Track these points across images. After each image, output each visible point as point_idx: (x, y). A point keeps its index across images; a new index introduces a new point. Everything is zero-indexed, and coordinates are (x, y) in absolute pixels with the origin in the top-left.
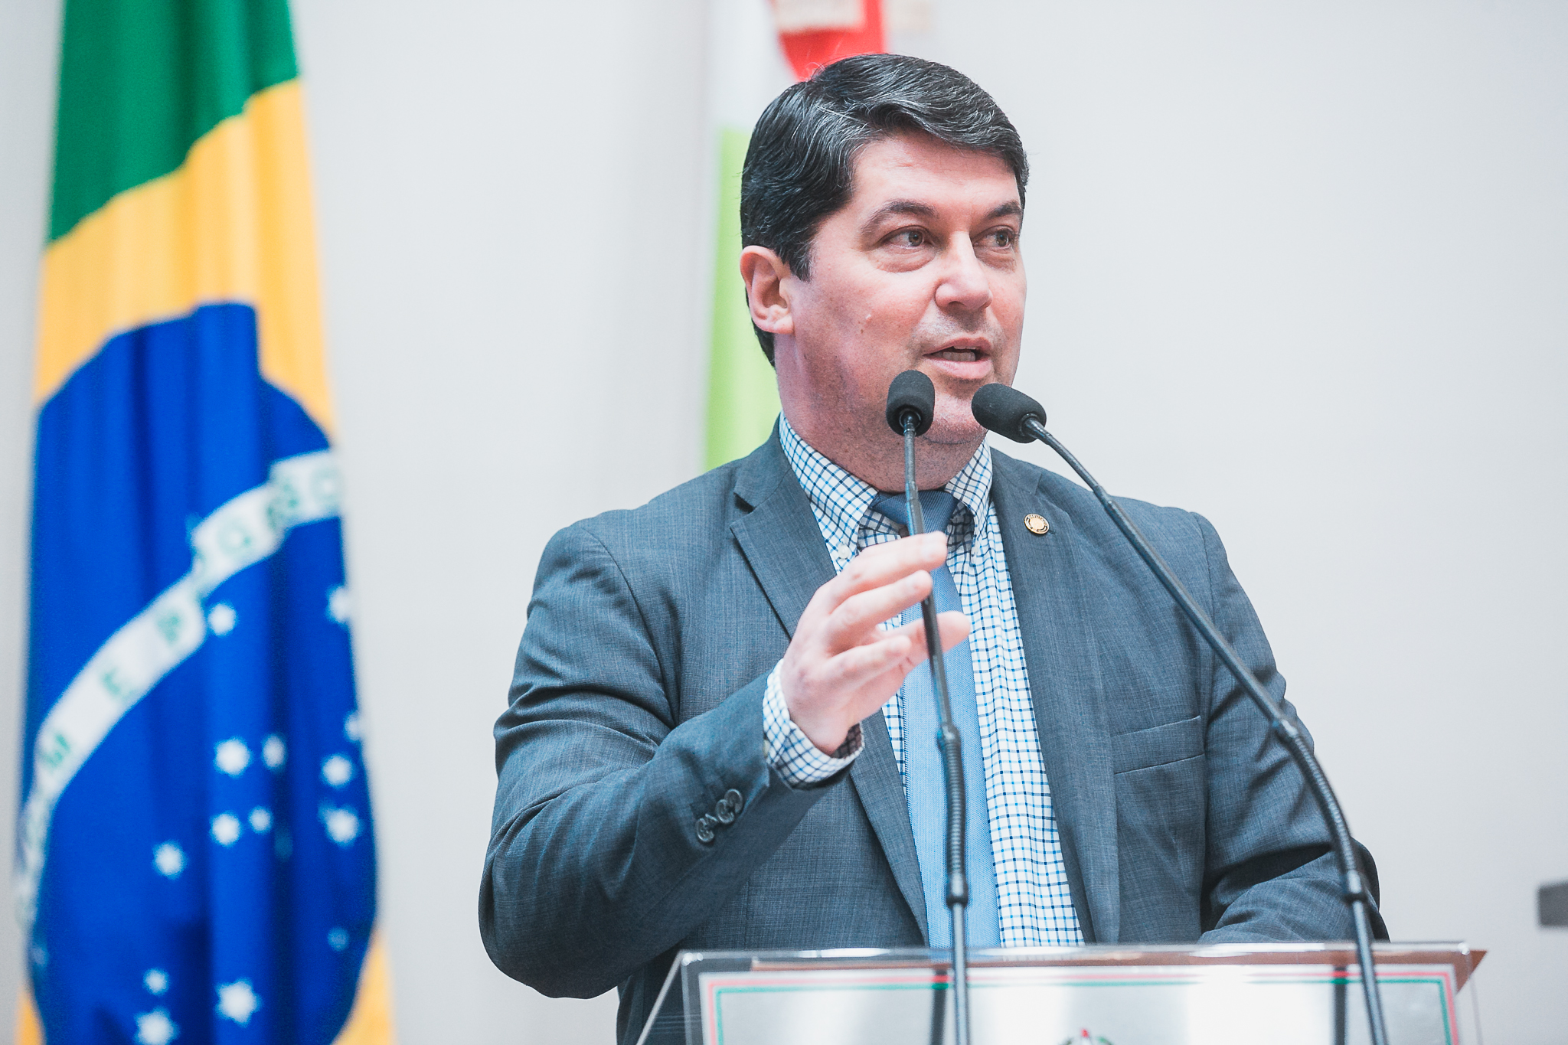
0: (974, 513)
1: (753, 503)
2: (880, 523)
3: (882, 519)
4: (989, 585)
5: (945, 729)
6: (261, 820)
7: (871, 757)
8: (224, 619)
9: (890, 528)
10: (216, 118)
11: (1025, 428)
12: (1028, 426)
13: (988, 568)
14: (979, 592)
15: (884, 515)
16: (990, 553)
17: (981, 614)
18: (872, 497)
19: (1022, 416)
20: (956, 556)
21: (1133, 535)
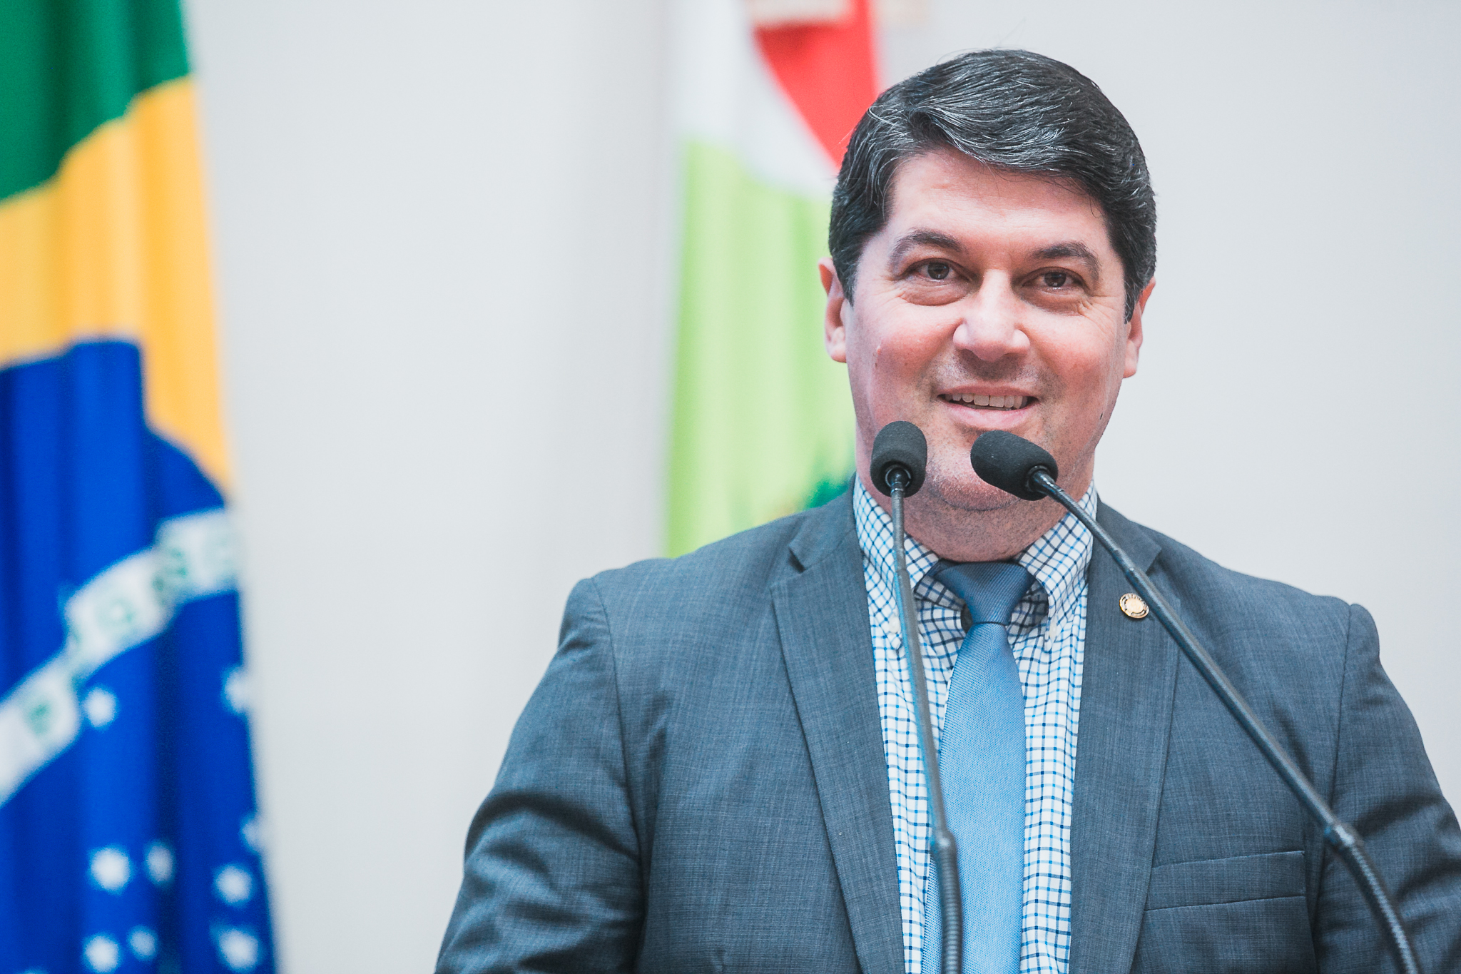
0: (1049, 592)
1: (805, 564)
2: (942, 595)
3: (944, 591)
4: (1061, 677)
5: (940, 834)
6: (143, 943)
7: (871, 880)
8: (102, 707)
9: (953, 602)
10: (93, 120)
11: (1033, 484)
12: (1036, 480)
13: (1065, 657)
14: (1049, 683)
15: (947, 587)
16: (1071, 640)
17: (1046, 708)
18: (931, 564)
19: (1030, 469)
20: (1027, 640)
21: (1159, 608)
